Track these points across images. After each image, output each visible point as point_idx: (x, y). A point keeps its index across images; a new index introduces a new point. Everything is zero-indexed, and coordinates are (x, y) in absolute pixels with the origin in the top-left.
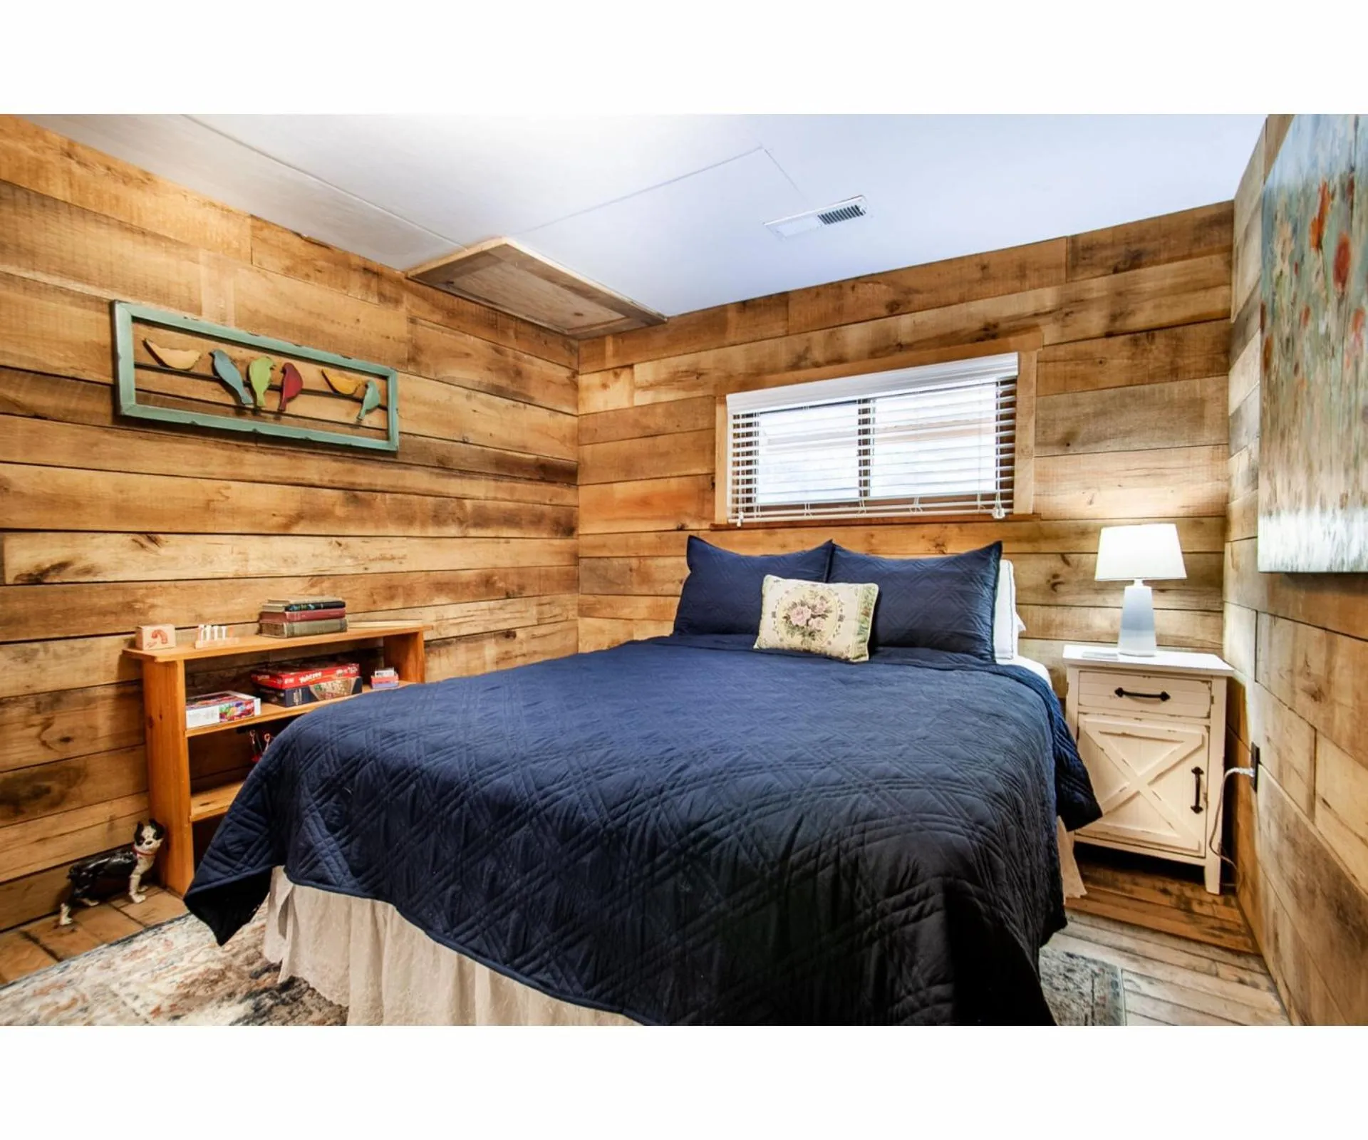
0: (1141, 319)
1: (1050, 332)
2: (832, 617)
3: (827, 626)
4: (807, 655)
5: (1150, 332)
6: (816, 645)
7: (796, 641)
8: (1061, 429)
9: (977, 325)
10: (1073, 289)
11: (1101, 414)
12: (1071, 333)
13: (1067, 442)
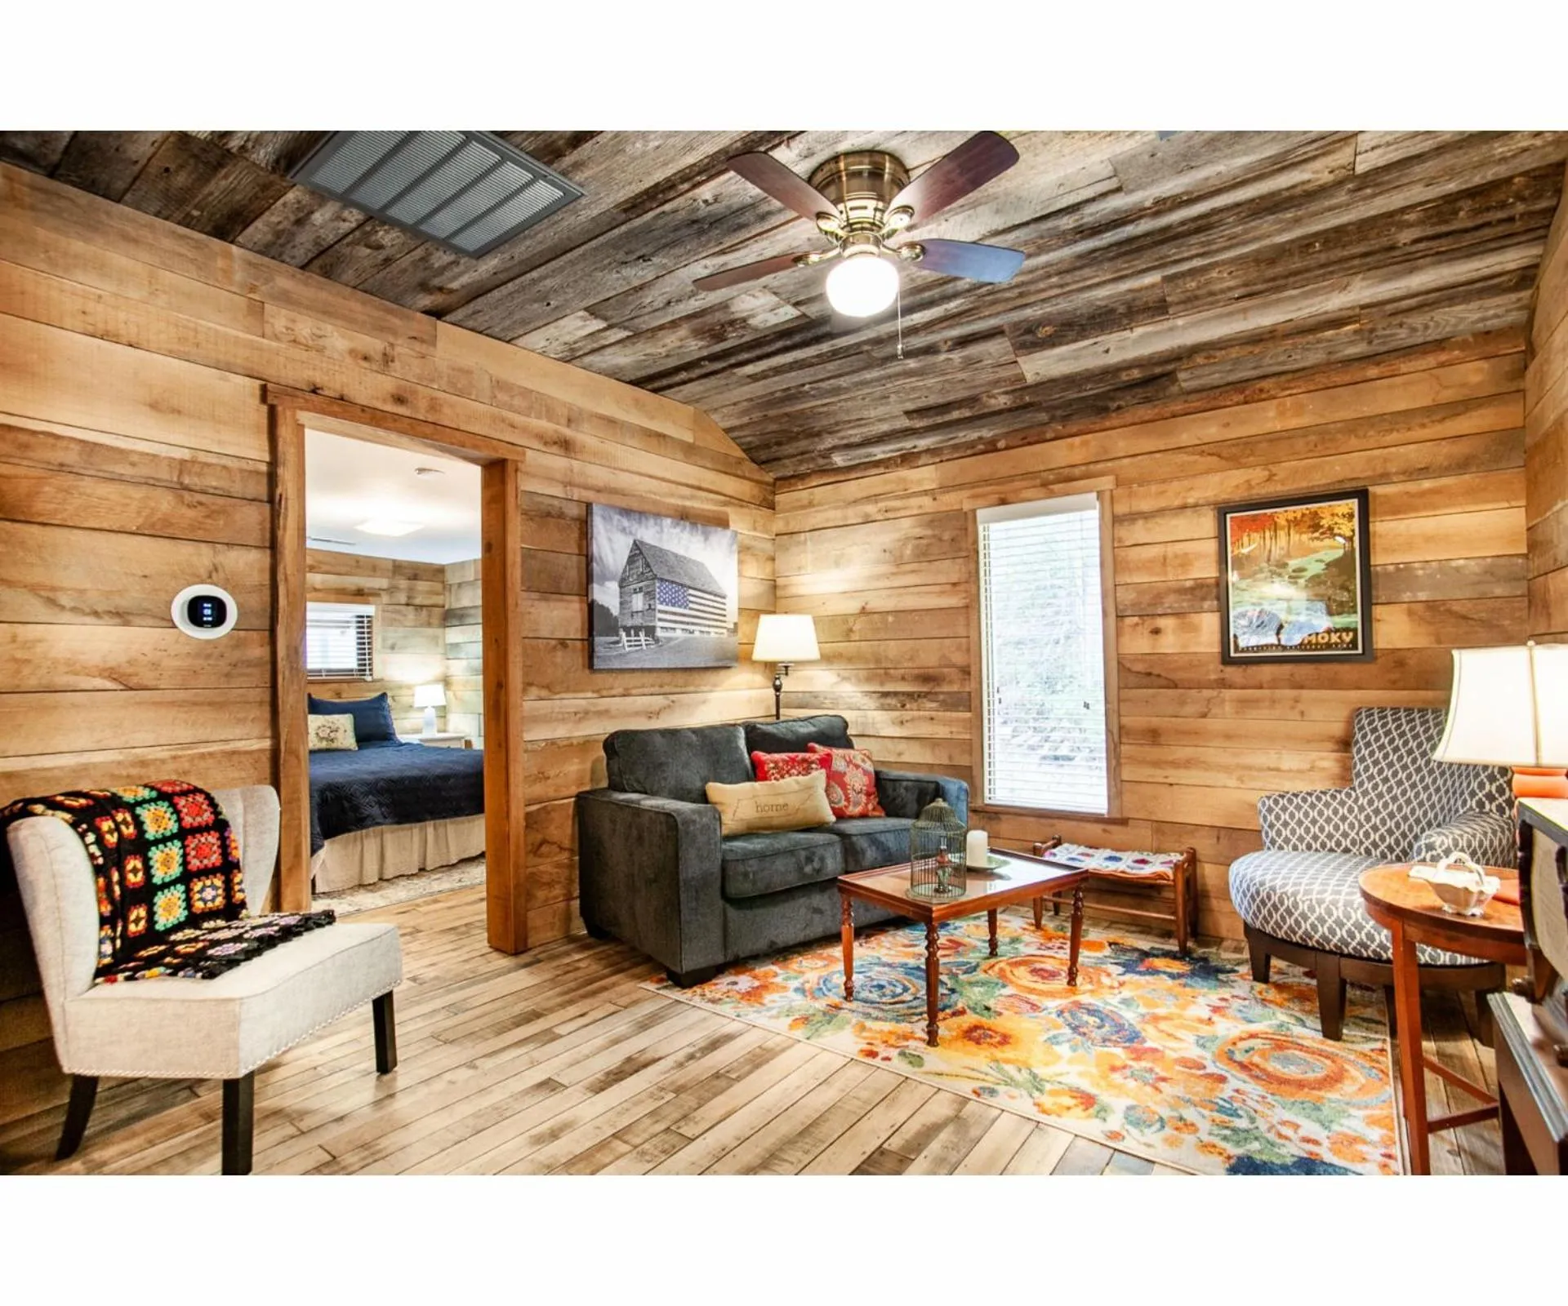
0: (418, 601)
1: (385, 598)
2: (341, 731)
3: (340, 735)
4: (328, 750)
5: (422, 606)
6: (334, 745)
7: (324, 745)
8: (390, 642)
9: (353, 588)
10: (394, 582)
11: (405, 637)
12: (394, 601)
13: (393, 647)
